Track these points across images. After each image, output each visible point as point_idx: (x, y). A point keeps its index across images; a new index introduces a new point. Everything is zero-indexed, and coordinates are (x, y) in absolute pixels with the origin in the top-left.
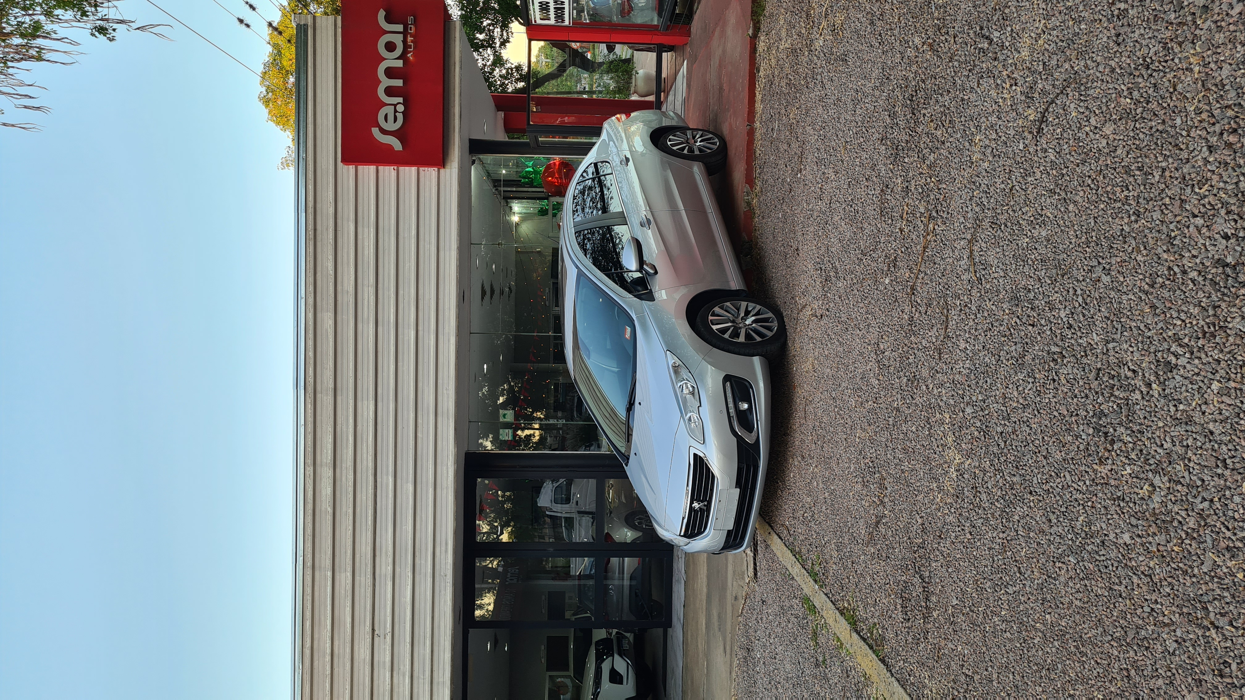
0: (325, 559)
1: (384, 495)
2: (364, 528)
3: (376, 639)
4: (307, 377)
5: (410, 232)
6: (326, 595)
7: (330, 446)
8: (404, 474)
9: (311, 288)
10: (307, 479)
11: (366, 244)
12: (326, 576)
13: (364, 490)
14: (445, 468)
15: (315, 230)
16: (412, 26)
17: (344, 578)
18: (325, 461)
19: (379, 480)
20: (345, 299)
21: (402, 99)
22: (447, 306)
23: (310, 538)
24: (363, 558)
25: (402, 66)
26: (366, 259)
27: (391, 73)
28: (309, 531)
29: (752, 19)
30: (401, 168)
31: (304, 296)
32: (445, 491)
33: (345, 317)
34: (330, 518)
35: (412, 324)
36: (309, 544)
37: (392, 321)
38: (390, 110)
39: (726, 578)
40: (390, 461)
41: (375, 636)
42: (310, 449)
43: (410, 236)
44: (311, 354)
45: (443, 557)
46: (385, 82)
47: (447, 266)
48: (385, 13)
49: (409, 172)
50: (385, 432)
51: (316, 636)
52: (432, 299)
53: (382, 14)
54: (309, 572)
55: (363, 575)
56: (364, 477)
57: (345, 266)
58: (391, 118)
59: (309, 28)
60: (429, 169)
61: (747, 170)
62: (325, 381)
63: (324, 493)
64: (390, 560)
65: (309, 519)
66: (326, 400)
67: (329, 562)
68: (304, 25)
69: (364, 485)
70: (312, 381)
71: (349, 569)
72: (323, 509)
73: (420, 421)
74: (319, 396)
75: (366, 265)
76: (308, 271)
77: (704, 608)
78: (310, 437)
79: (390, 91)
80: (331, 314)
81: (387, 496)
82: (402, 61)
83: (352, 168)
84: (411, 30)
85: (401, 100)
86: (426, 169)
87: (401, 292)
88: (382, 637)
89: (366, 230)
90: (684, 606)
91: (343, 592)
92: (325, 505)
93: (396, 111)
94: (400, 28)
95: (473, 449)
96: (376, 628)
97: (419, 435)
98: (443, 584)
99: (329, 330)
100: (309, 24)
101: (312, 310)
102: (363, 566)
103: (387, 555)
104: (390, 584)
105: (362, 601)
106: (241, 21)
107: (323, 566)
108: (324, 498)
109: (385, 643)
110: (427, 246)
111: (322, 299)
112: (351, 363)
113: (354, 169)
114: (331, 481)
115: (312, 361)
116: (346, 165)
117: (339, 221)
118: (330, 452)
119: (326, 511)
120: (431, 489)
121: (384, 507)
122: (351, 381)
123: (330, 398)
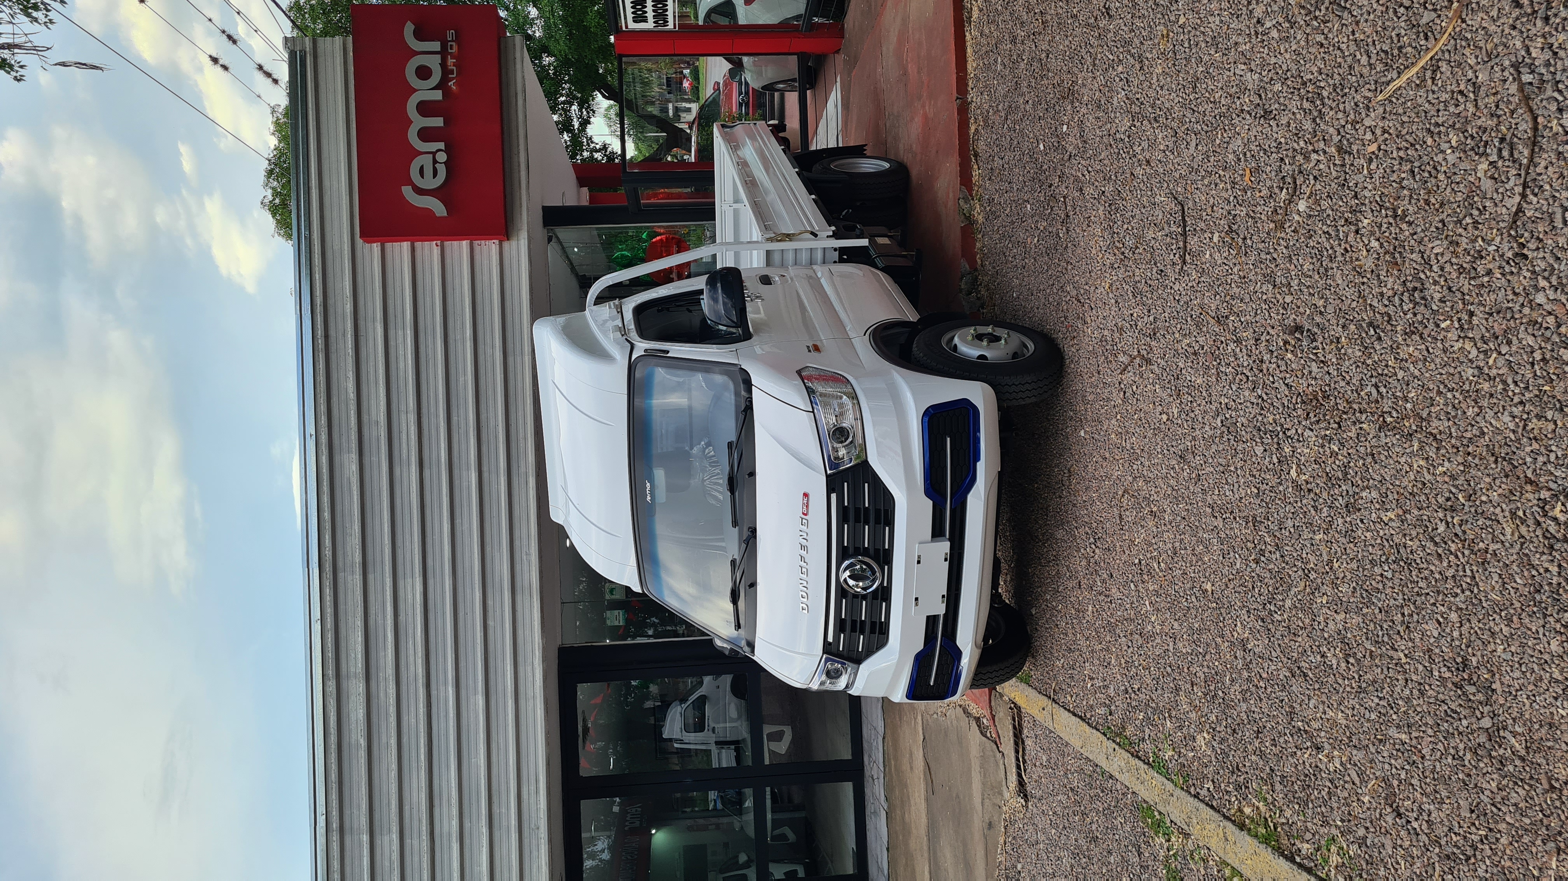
0: (359, 816)
1: (442, 714)
2: (414, 765)
4: (323, 549)
5: (463, 332)
6: (362, 871)
7: (360, 648)
8: (471, 682)
9: (323, 420)
10: (328, 698)
11: (401, 352)
12: (360, 841)
13: (412, 709)
14: (529, 669)
15: (327, 337)
16: (453, 43)
17: (389, 843)
18: (352, 669)
19: (434, 692)
20: (374, 433)
21: (443, 144)
22: (521, 435)
23: (336, 786)
24: (415, 811)
25: (440, 98)
26: (401, 374)
27: (425, 108)
28: (334, 775)
30: (447, 243)
31: (313, 432)
32: (531, 703)
33: (374, 459)
34: (363, 753)
35: (473, 463)
36: (334, 796)
37: (443, 460)
38: (427, 160)
40: (450, 663)
42: (330, 654)
43: (464, 340)
44: (327, 515)
45: (532, 800)
46: (419, 122)
47: (519, 377)
48: (413, 27)
49: (459, 248)
50: (440, 621)
52: (500, 426)
53: (409, 30)
54: (335, 837)
55: (415, 836)
56: (412, 688)
57: (372, 385)
58: (428, 171)
59: (308, 56)
60: (487, 242)
62: (350, 553)
63: (353, 718)
64: (455, 811)
65: (333, 758)
66: (352, 581)
67: (364, 821)
68: (300, 51)
69: (412, 701)
70: (331, 555)
71: (395, 828)
72: (353, 741)
73: (490, 602)
74: (341, 575)
75: (402, 383)
76: (318, 396)
77: (925, 848)
78: (330, 636)
79: (426, 135)
80: (354, 456)
81: (446, 716)
82: (440, 92)
83: (376, 247)
84: (451, 49)
85: (441, 145)
86: (483, 242)
87: (454, 419)
89: (400, 333)
90: (887, 849)
91: (387, 864)
92: (357, 735)
93: (435, 162)
94: (436, 46)
95: (569, 641)
97: (490, 623)
98: (534, 842)
99: (352, 479)
100: (308, 52)
101: (326, 453)
102: (415, 823)
103: (449, 805)
104: (455, 847)
106: (215, 60)
107: (355, 826)
108: (353, 726)
110: (489, 351)
111: (340, 435)
112: (386, 525)
113: (379, 248)
114: (362, 699)
115: (328, 526)
116: (368, 242)
117: (361, 323)
118: (360, 656)
119: (358, 744)
120: (510, 701)
121: (442, 732)
122: (387, 551)
123: (358, 577)
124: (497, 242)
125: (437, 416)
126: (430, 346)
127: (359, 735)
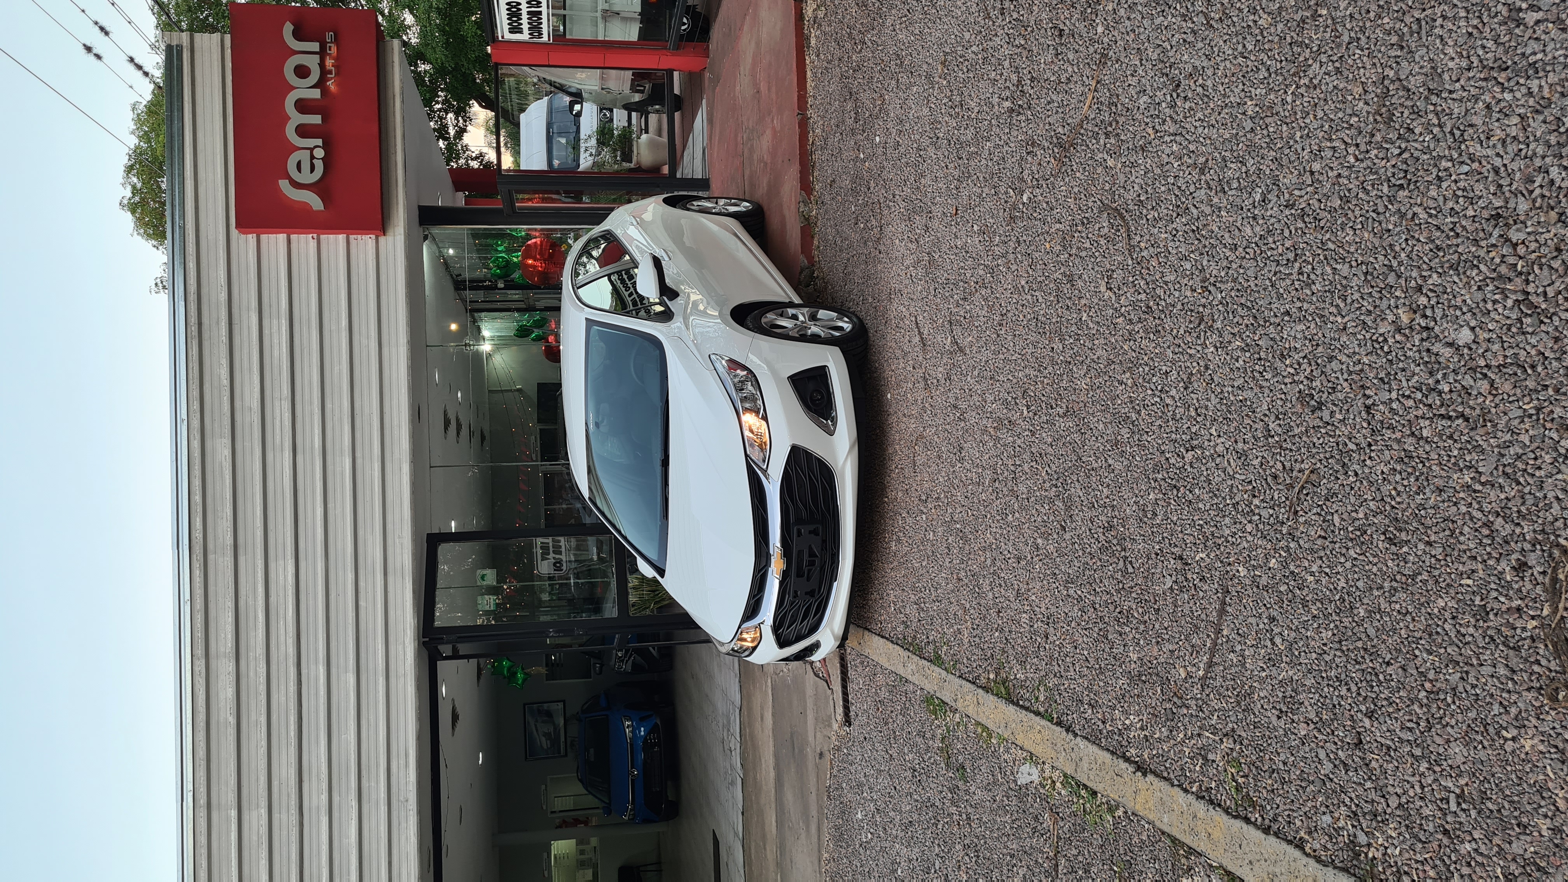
0: (226, 793)
1: (312, 692)
2: (284, 742)
4: (193, 532)
5: (338, 323)
6: (229, 847)
7: (230, 628)
8: (342, 660)
9: (196, 406)
10: (197, 678)
11: (276, 341)
12: (227, 818)
13: (283, 687)
14: (400, 648)
15: (200, 324)
16: (332, 45)
17: (256, 818)
18: (222, 649)
19: (304, 672)
20: (247, 419)
21: (320, 140)
22: (395, 423)
23: (203, 763)
24: (283, 786)
25: (319, 97)
26: (276, 362)
27: (303, 106)
28: (201, 753)
30: (322, 237)
31: (185, 417)
32: (402, 680)
33: (247, 444)
34: (232, 731)
35: (347, 449)
36: (202, 773)
37: (317, 446)
38: (304, 156)
39: (805, 732)
40: (321, 643)
42: (200, 634)
43: (339, 330)
44: (197, 498)
45: (402, 774)
46: (297, 119)
47: (394, 367)
48: (292, 27)
49: (335, 242)
50: (311, 602)
52: (375, 413)
53: (288, 28)
54: (202, 813)
55: (284, 810)
56: (282, 666)
57: (246, 372)
58: (306, 166)
59: (185, 50)
60: (363, 237)
61: (800, 172)
62: (221, 537)
63: (222, 696)
64: (325, 785)
65: (201, 736)
66: (222, 563)
67: (231, 797)
68: (177, 46)
69: (283, 680)
70: (201, 536)
71: (264, 803)
72: (222, 719)
73: (362, 584)
74: (211, 557)
75: (276, 371)
76: (191, 382)
78: (199, 617)
79: (304, 131)
80: (227, 441)
81: (317, 694)
82: (319, 91)
83: (251, 238)
84: (330, 50)
85: (319, 142)
86: (359, 236)
87: (328, 406)
89: (275, 322)
91: (255, 838)
92: (225, 713)
93: (312, 157)
94: (315, 46)
97: (362, 603)
98: (403, 814)
99: (224, 463)
100: (185, 44)
101: (198, 437)
102: (284, 797)
103: (319, 779)
104: (325, 820)
105: (285, 849)
106: (88, 49)
107: (222, 802)
108: (222, 704)
110: (364, 341)
111: (213, 421)
112: (258, 508)
113: (255, 239)
114: (232, 678)
115: (200, 509)
116: (244, 233)
117: (235, 311)
118: (230, 636)
119: (227, 722)
120: (381, 679)
121: (312, 709)
122: (259, 533)
123: (229, 560)
124: (373, 237)
125: (311, 403)
126: (305, 335)
127: (228, 715)
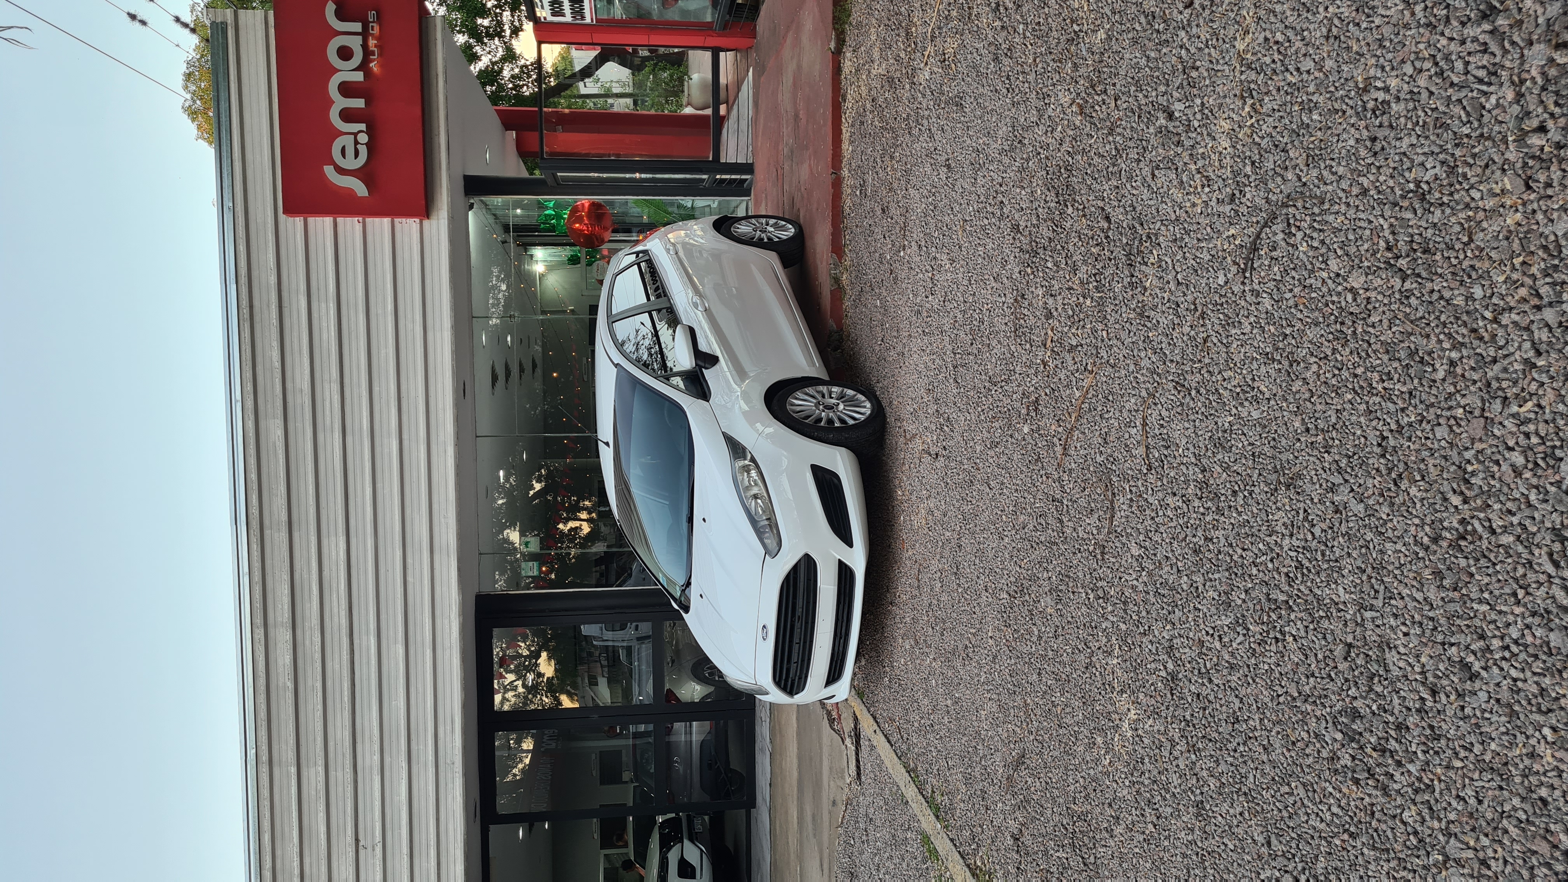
0: (286, 752)
1: (364, 661)
2: (338, 706)
3: (362, 852)
4: (250, 508)
5: (385, 307)
6: (290, 798)
7: (286, 600)
8: (391, 633)
9: (249, 387)
10: (257, 645)
11: (324, 324)
12: (288, 773)
13: (337, 656)
14: (446, 622)
15: (251, 307)
16: (374, 25)
18: (279, 619)
19: (356, 642)
20: (299, 401)
21: (364, 125)
22: (440, 406)
23: (265, 724)
24: (339, 747)
25: (362, 79)
26: (325, 345)
27: (346, 89)
28: (263, 714)
29: (834, 28)
30: (369, 220)
31: (239, 397)
32: (447, 652)
33: (299, 425)
34: (290, 695)
35: (394, 431)
36: (263, 732)
37: (365, 427)
38: (348, 141)
39: (821, 773)
40: (371, 616)
41: (360, 848)
42: (258, 605)
43: (385, 313)
44: (253, 476)
45: (448, 739)
46: (340, 103)
47: (439, 350)
48: (334, 7)
49: (380, 225)
50: (362, 577)
51: (279, 853)
52: (420, 396)
53: (330, 9)
54: (264, 769)
55: (339, 769)
56: (336, 639)
57: (297, 355)
58: (350, 151)
59: (229, 27)
60: (408, 220)
61: (832, 234)
62: (276, 513)
63: (280, 662)
64: (377, 747)
65: (262, 698)
66: (278, 538)
67: (291, 755)
68: (222, 23)
69: (336, 649)
70: (257, 512)
71: (321, 762)
72: (280, 684)
73: (409, 560)
74: (267, 532)
75: (325, 353)
76: (244, 364)
77: (795, 797)
78: (258, 589)
79: (347, 115)
80: (280, 422)
81: (368, 663)
82: (362, 73)
83: (299, 221)
84: (373, 30)
85: (363, 127)
86: (404, 220)
87: (376, 389)
88: (370, 849)
89: (323, 305)
90: (770, 785)
91: (313, 793)
92: (283, 679)
93: (356, 142)
94: (357, 27)
95: (486, 589)
96: (361, 837)
97: (410, 579)
98: (449, 775)
99: (277, 443)
100: (229, 22)
101: (252, 417)
102: (340, 757)
103: (371, 742)
104: (377, 779)
105: (341, 803)
106: (133, 17)
107: (284, 760)
108: (281, 670)
109: (374, 856)
110: (410, 326)
111: (266, 401)
112: (311, 487)
113: (302, 222)
114: (290, 646)
115: (255, 486)
117: (285, 294)
118: (286, 607)
119: (285, 687)
120: (428, 651)
121: (365, 677)
122: (312, 511)
123: (284, 535)
124: (417, 220)
125: (359, 386)
126: (353, 319)
127: (287, 679)
